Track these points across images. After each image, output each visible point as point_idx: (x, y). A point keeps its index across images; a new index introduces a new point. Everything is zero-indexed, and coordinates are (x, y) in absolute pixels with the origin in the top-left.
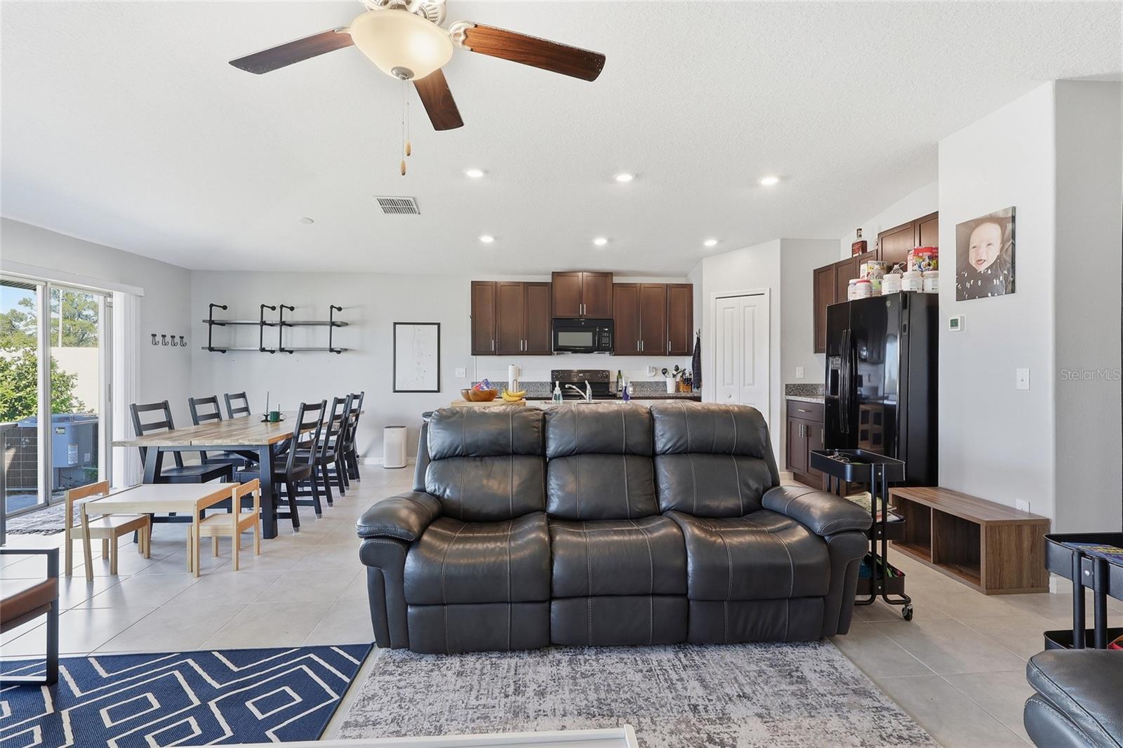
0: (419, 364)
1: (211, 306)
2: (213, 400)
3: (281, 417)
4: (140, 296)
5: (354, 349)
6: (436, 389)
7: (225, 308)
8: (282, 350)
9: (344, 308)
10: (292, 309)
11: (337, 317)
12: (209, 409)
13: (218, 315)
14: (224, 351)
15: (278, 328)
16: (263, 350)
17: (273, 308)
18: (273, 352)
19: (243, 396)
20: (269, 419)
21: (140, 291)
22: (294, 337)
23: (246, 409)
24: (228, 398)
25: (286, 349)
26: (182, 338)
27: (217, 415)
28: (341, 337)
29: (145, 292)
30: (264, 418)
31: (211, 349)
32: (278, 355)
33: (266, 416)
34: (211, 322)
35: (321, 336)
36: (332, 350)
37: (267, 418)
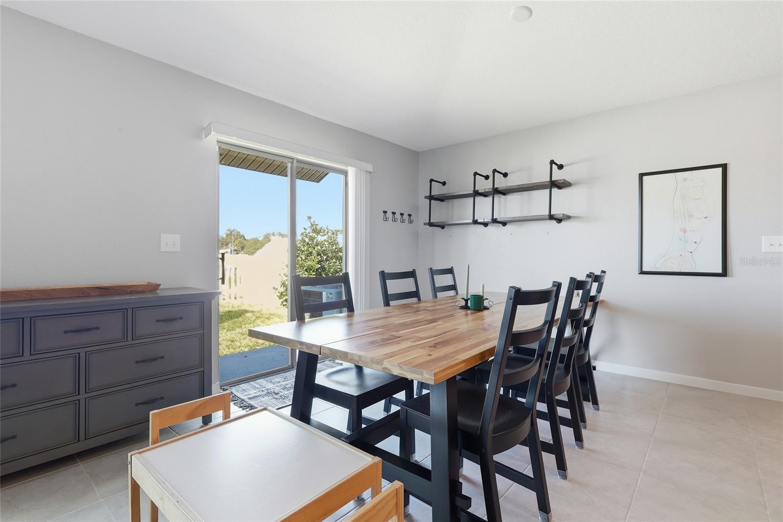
0: (685, 231)
1: (431, 181)
2: (412, 274)
3: (486, 303)
4: (370, 172)
5: (580, 215)
6: (720, 271)
7: (444, 184)
8: (494, 221)
9: (567, 165)
10: (505, 175)
11: (558, 175)
12: (407, 285)
13: (437, 190)
14: (443, 227)
15: (490, 199)
16: (475, 222)
17: (487, 177)
18: (486, 224)
19: (450, 271)
20: (469, 305)
21: (370, 168)
22: (508, 207)
23: (453, 287)
24: (433, 273)
25: (499, 220)
26: (410, 215)
27: (415, 294)
28: (562, 201)
29: (374, 168)
30: (463, 303)
31: (431, 224)
32: (492, 228)
33: (466, 301)
34: (431, 198)
35: (538, 202)
36: (551, 217)
37: (467, 303)
